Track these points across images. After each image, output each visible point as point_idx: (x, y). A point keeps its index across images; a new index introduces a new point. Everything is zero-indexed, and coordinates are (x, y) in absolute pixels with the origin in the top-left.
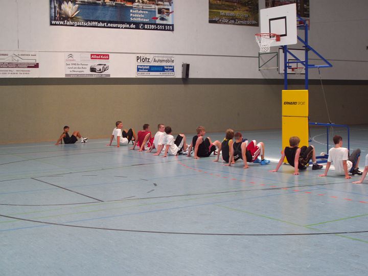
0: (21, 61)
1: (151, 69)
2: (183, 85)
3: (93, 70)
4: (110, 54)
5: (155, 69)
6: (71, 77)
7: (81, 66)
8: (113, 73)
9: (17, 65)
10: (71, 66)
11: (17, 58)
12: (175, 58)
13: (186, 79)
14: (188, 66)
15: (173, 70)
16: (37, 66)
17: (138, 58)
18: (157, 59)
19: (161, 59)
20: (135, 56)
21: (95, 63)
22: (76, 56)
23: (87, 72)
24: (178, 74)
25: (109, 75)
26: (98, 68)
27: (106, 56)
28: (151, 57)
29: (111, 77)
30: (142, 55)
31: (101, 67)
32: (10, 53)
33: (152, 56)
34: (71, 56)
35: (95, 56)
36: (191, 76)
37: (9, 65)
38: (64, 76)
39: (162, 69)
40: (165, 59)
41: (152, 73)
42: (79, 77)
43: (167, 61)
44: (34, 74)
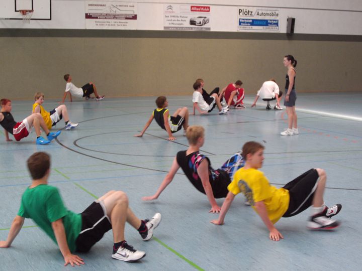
0: (118, 12)
1: (254, 23)
2: (287, 41)
3: (193, 22)
4: (211, 7)
5: (259, 23)
6: (170, 29)
7: (180, 19)
8: (214, 26)
9: (115, 17)
10: (170, 18)
11: (115, 9)
12: (280, 11)
13: (291, 35)
14: (293, 20)
15: (277, 24)
16: (135, 17)
17: (240, 11)
18: (260, 12)
19: (264, 12)
20: (236, 9)
21: (195, 16)
22: (176, 8)
23: (187, 24)
24: (283, 29)
25: (209, 29)
26: (198, 21)
27: (206, 9)
28: (254, 10)
29: (212, 30)
30: (245, 8)
31: (201, 20)
32: (108, 4)
33: (255, 8)
34: (170, 7)
35: (195, 8)
36: (296, 31)
37: (106, 16)
38: (162, 29)
39: (265, 23)
40: (269, 12)
41: (254, 27)
42: (178, 30)
43: (272, 15)
44: (132, 26)
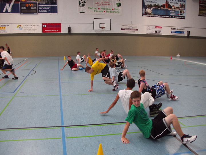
0: (132, 28)
1: (176, 32)
2: (187, 39)
3: (156, 32)
4: (162, 27)
5: (178, 32)
6: (148, 34)
7: (152, 30)
8: (163, 33)
9: (131, 29)
10: (148, 30)
11: (131, 27)
12: (185, 29)
13: (188, 37)
14: (189, 32)
15: (184, 33)
16: (137, 30)
17: (172, 28)
18: (178, 29)
19: (180, 29)
20: (170, 28)
22: (150, 27)
23: (154, 32)
24: (186, 34)
25: (161, 34)
26: (158, 31)
27: (161, 27)
28: (176, 28)
29: (162, 34)
30: (173, 27)
31: (159, 31)
32: (129, 25)
33: (177, 28)
34: (149, 27)
35: (157, 27)
36: (190, 35)
37: (128, 29)
38: (146, 34)
39: (180, 32)
40: (181, 29)
41: (176, 34)
42: (151, 34)
44: (136, 32)
